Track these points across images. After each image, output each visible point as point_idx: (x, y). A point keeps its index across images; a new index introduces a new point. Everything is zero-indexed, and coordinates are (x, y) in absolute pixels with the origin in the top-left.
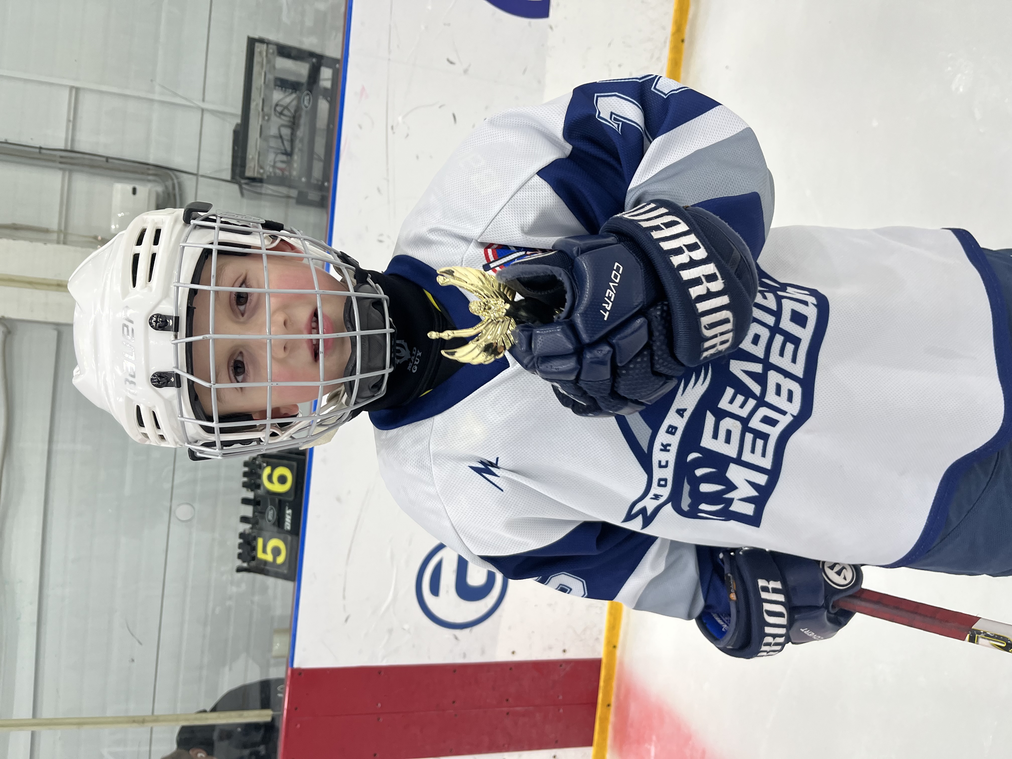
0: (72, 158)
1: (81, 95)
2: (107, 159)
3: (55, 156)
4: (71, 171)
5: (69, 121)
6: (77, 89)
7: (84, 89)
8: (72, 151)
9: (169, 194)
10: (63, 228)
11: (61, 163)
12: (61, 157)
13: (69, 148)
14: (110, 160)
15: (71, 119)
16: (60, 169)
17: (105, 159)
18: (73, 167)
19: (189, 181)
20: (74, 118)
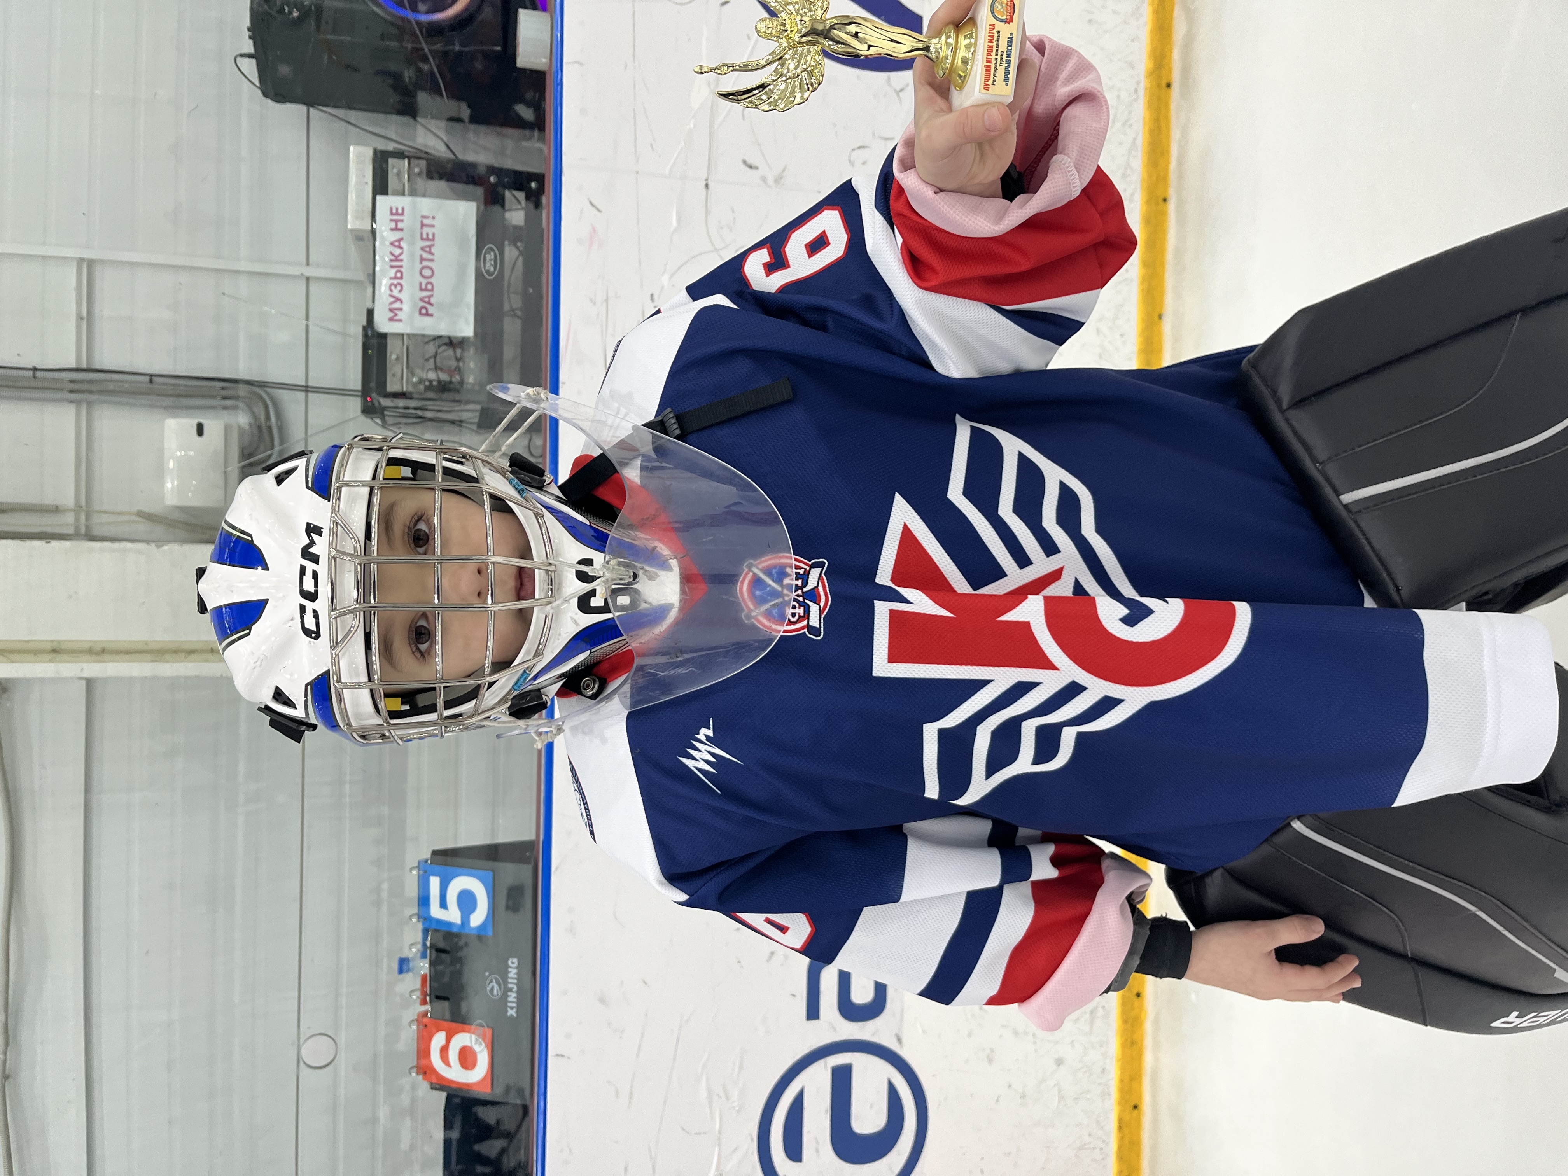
0: (90, 382)
1: (98, 271)
2: (151, 375)
3: (61, 380)
4: (90, 404)
5: (80, 318)
6: (91, 263)
7: (102, 262)
8: (90, 370)
9: (260, 428)
10: (83, 503)
11: (71, 392)
12: (72, 381)
13: (84, 366)
14: (155, 379)
15: (84, 314)
16: (71, 402)
17: (147, 379)
18: (93, 397)
19: (293, 404)
20: (88, 312)
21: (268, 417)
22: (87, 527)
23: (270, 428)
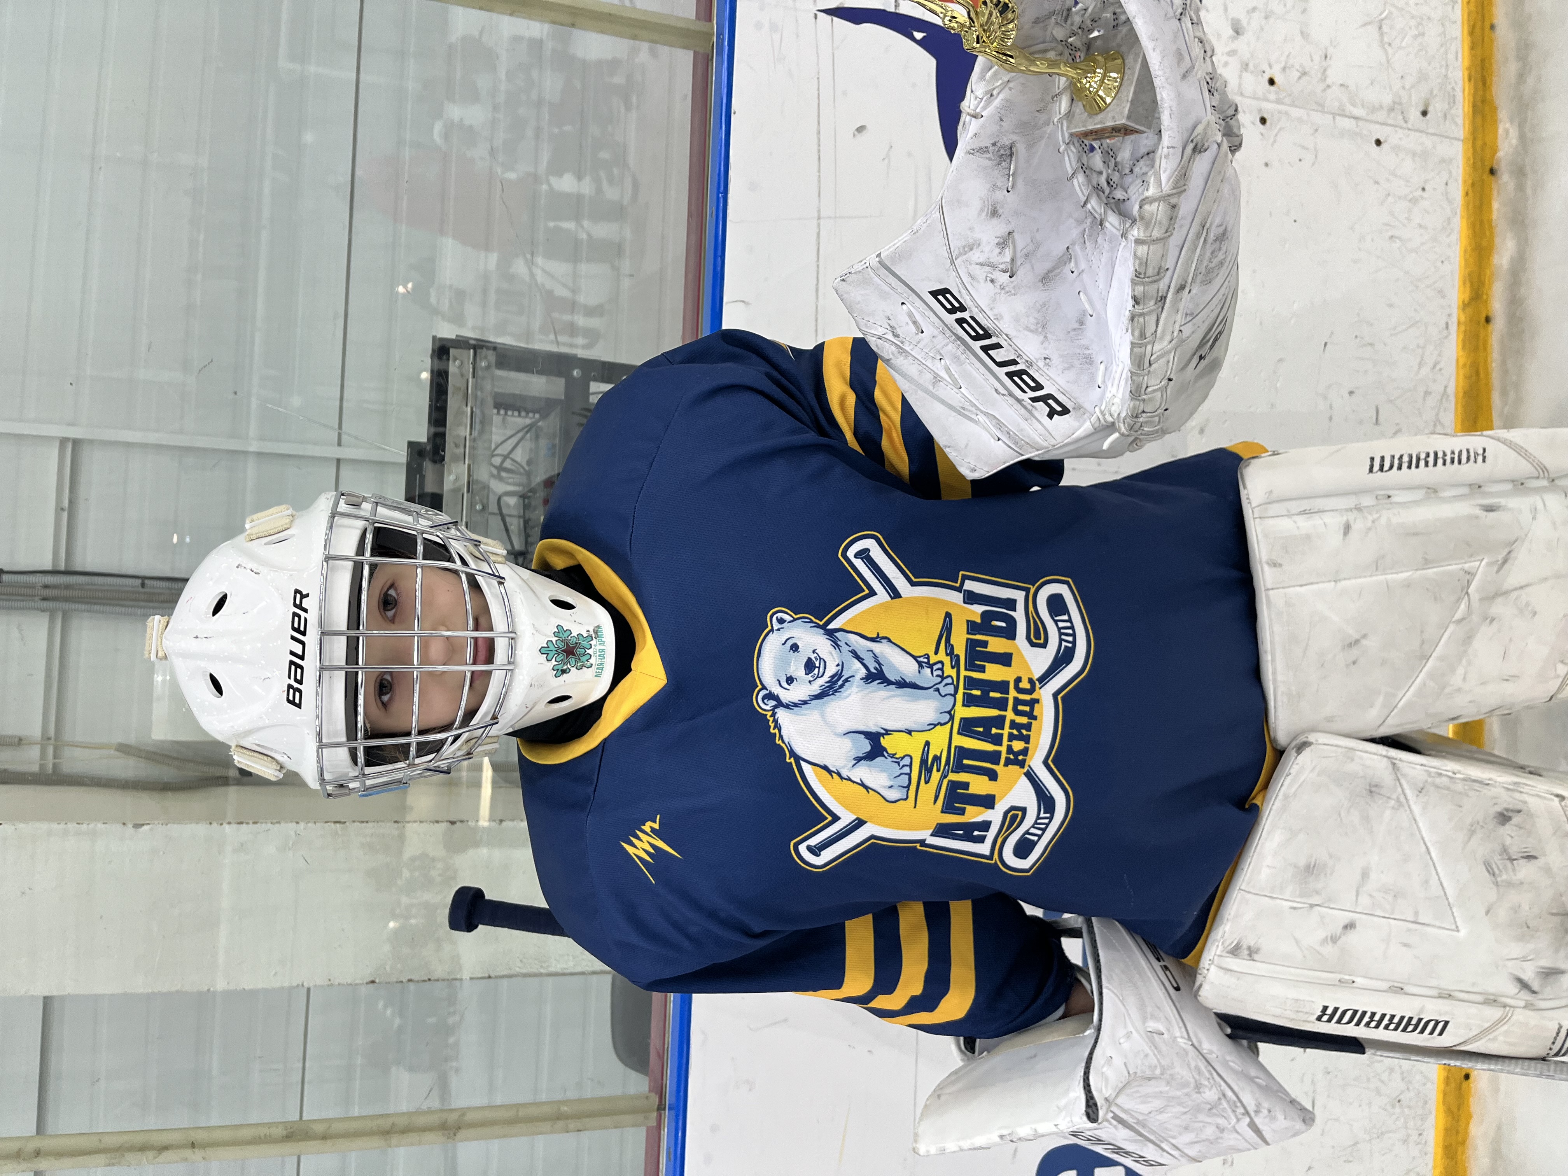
0: (67, 587)
1: (85, 454)
2: (144, 578)
3: (32, 586)
4: (66, 614)
5: (59, 509)
6: (76, 443)
7: (91, 442)
8: (68, 573)
10: (52, 733)
11: (44, 599)
12: (46, 587)
13: (62, 566)
14: (147, 581)
15: (66, 504)
16: (44, 611)
17: (138, 582)
18: (73, 606)
20: (71, 502)
22: (54, 764)
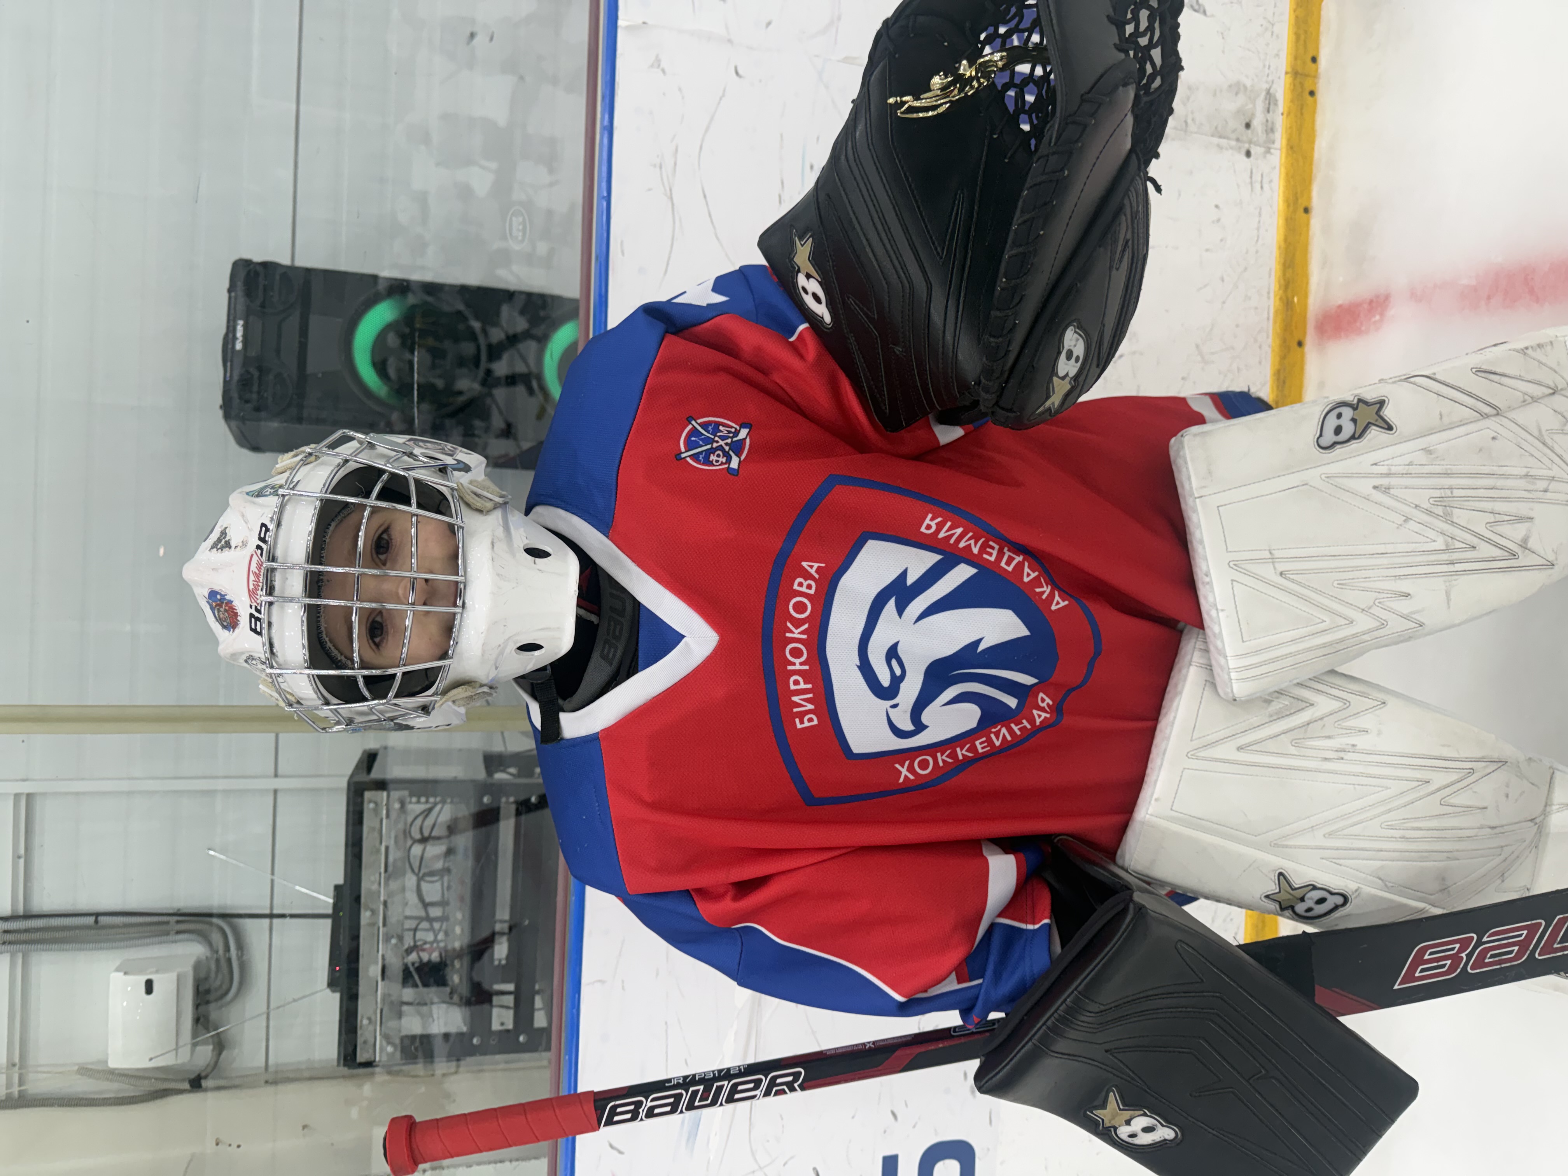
0: (27, 931)
1: (38, 804)
2: (97, 915)
4: (26, 955)
5: (16, 857)
6: (30, 796)
7: (44, 794)
8: (27, 916)
9: (218, 961)
10: (17, 1060)
11: (6, 943)
12: (7, 932)
13: (21, 911)
14: (101, 919)
15: (22, 851)
17: (92, 919)
18: (32, 947)
19: (255, 931)
20: (27, 849)
21: (227, 949)
23: (229, 961)
